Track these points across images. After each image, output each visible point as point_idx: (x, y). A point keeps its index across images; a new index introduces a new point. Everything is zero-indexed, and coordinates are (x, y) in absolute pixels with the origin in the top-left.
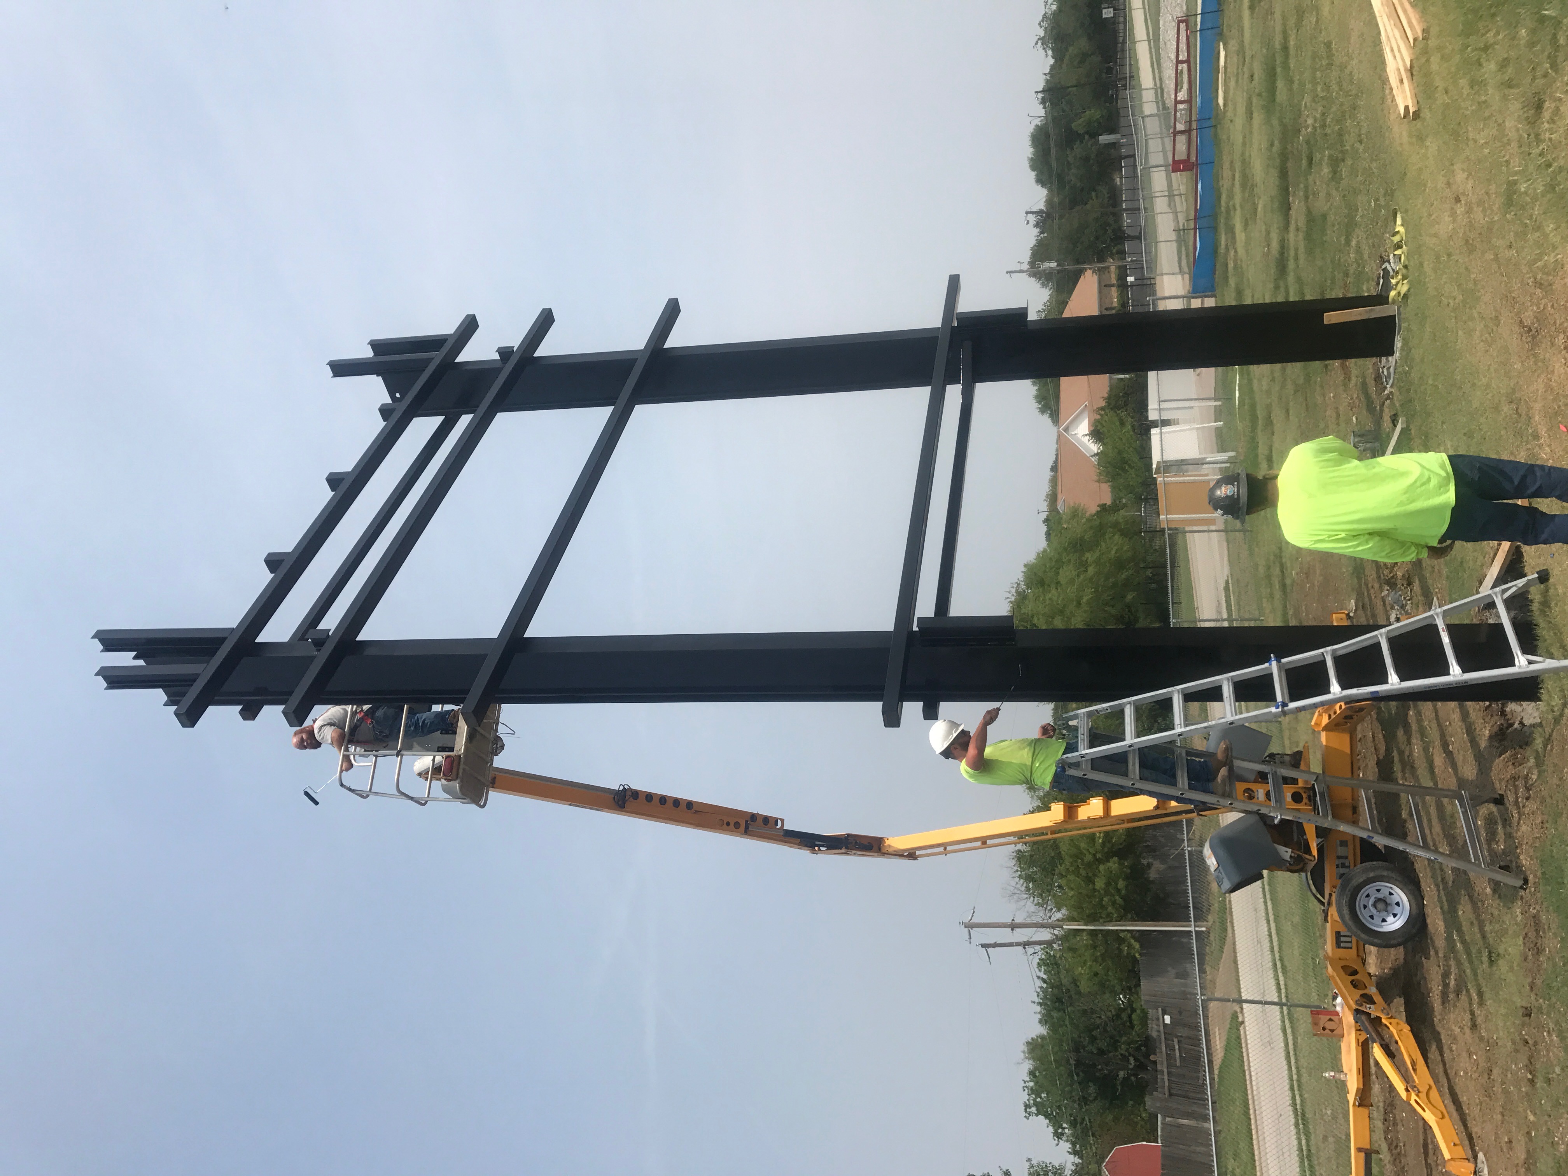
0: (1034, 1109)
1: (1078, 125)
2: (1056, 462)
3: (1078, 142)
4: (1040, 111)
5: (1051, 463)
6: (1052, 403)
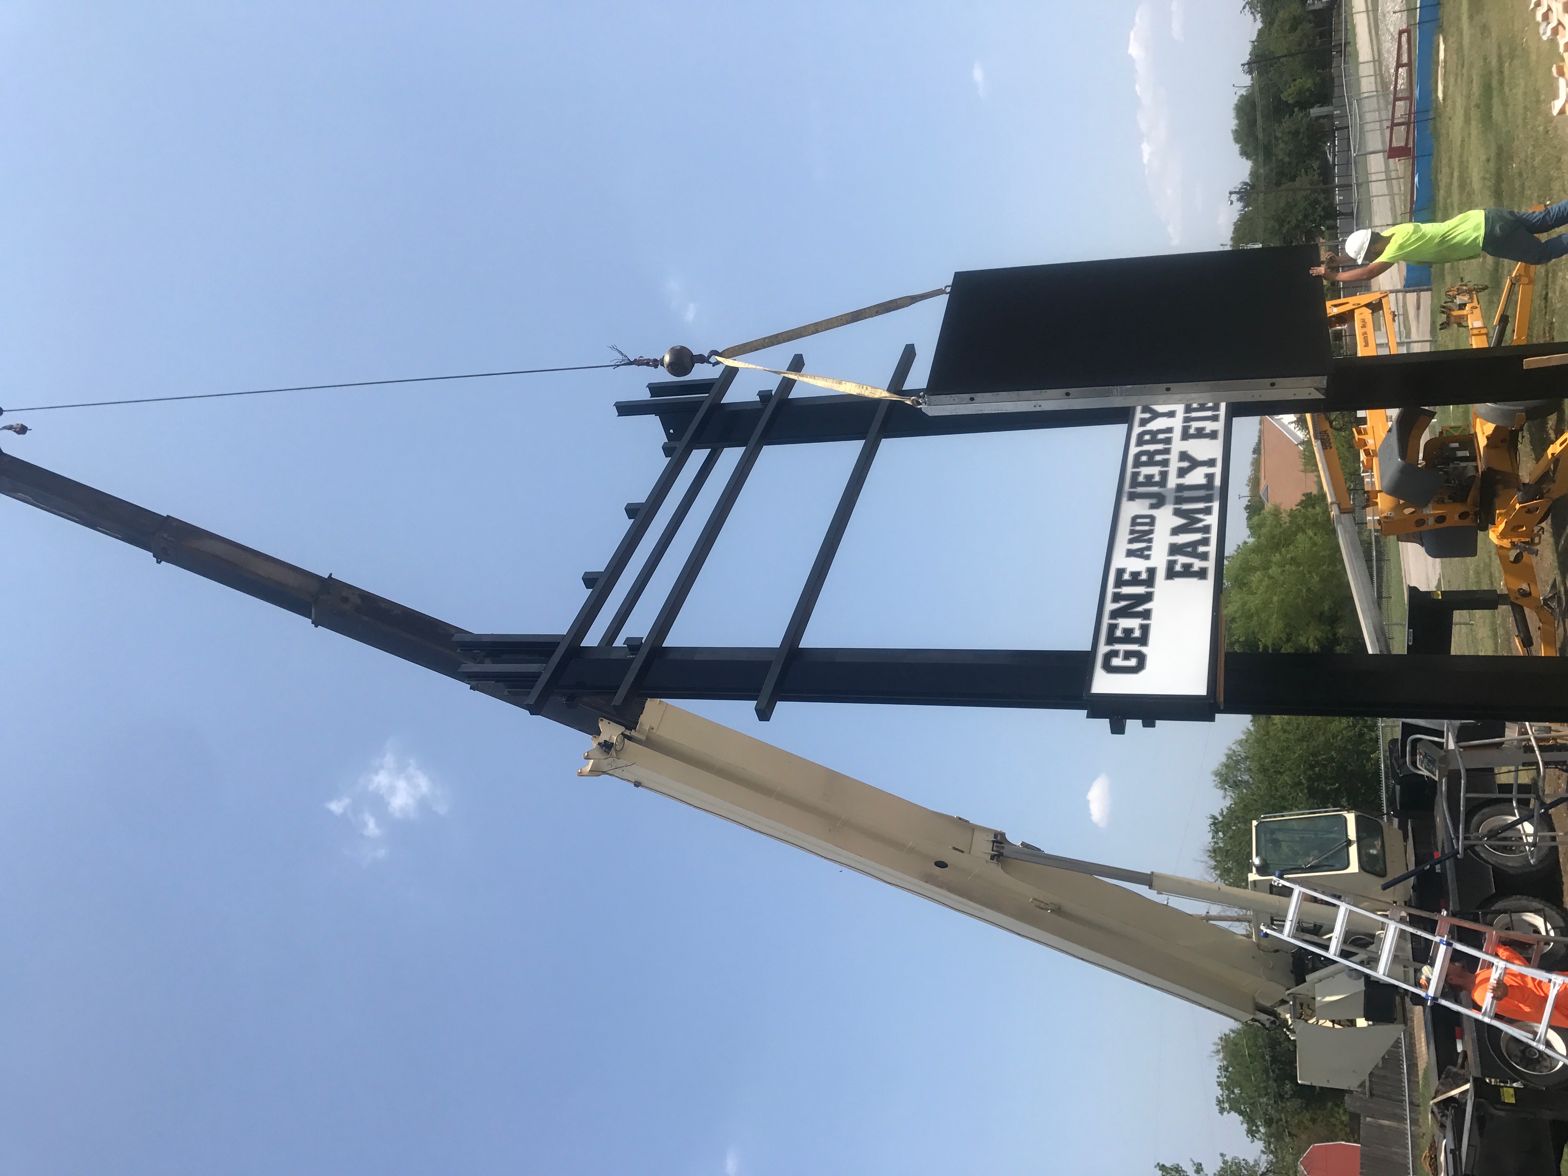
0: (1226, 1105)
1: (1288, 95)
3: (1287, 116)
4: (1247, 80)
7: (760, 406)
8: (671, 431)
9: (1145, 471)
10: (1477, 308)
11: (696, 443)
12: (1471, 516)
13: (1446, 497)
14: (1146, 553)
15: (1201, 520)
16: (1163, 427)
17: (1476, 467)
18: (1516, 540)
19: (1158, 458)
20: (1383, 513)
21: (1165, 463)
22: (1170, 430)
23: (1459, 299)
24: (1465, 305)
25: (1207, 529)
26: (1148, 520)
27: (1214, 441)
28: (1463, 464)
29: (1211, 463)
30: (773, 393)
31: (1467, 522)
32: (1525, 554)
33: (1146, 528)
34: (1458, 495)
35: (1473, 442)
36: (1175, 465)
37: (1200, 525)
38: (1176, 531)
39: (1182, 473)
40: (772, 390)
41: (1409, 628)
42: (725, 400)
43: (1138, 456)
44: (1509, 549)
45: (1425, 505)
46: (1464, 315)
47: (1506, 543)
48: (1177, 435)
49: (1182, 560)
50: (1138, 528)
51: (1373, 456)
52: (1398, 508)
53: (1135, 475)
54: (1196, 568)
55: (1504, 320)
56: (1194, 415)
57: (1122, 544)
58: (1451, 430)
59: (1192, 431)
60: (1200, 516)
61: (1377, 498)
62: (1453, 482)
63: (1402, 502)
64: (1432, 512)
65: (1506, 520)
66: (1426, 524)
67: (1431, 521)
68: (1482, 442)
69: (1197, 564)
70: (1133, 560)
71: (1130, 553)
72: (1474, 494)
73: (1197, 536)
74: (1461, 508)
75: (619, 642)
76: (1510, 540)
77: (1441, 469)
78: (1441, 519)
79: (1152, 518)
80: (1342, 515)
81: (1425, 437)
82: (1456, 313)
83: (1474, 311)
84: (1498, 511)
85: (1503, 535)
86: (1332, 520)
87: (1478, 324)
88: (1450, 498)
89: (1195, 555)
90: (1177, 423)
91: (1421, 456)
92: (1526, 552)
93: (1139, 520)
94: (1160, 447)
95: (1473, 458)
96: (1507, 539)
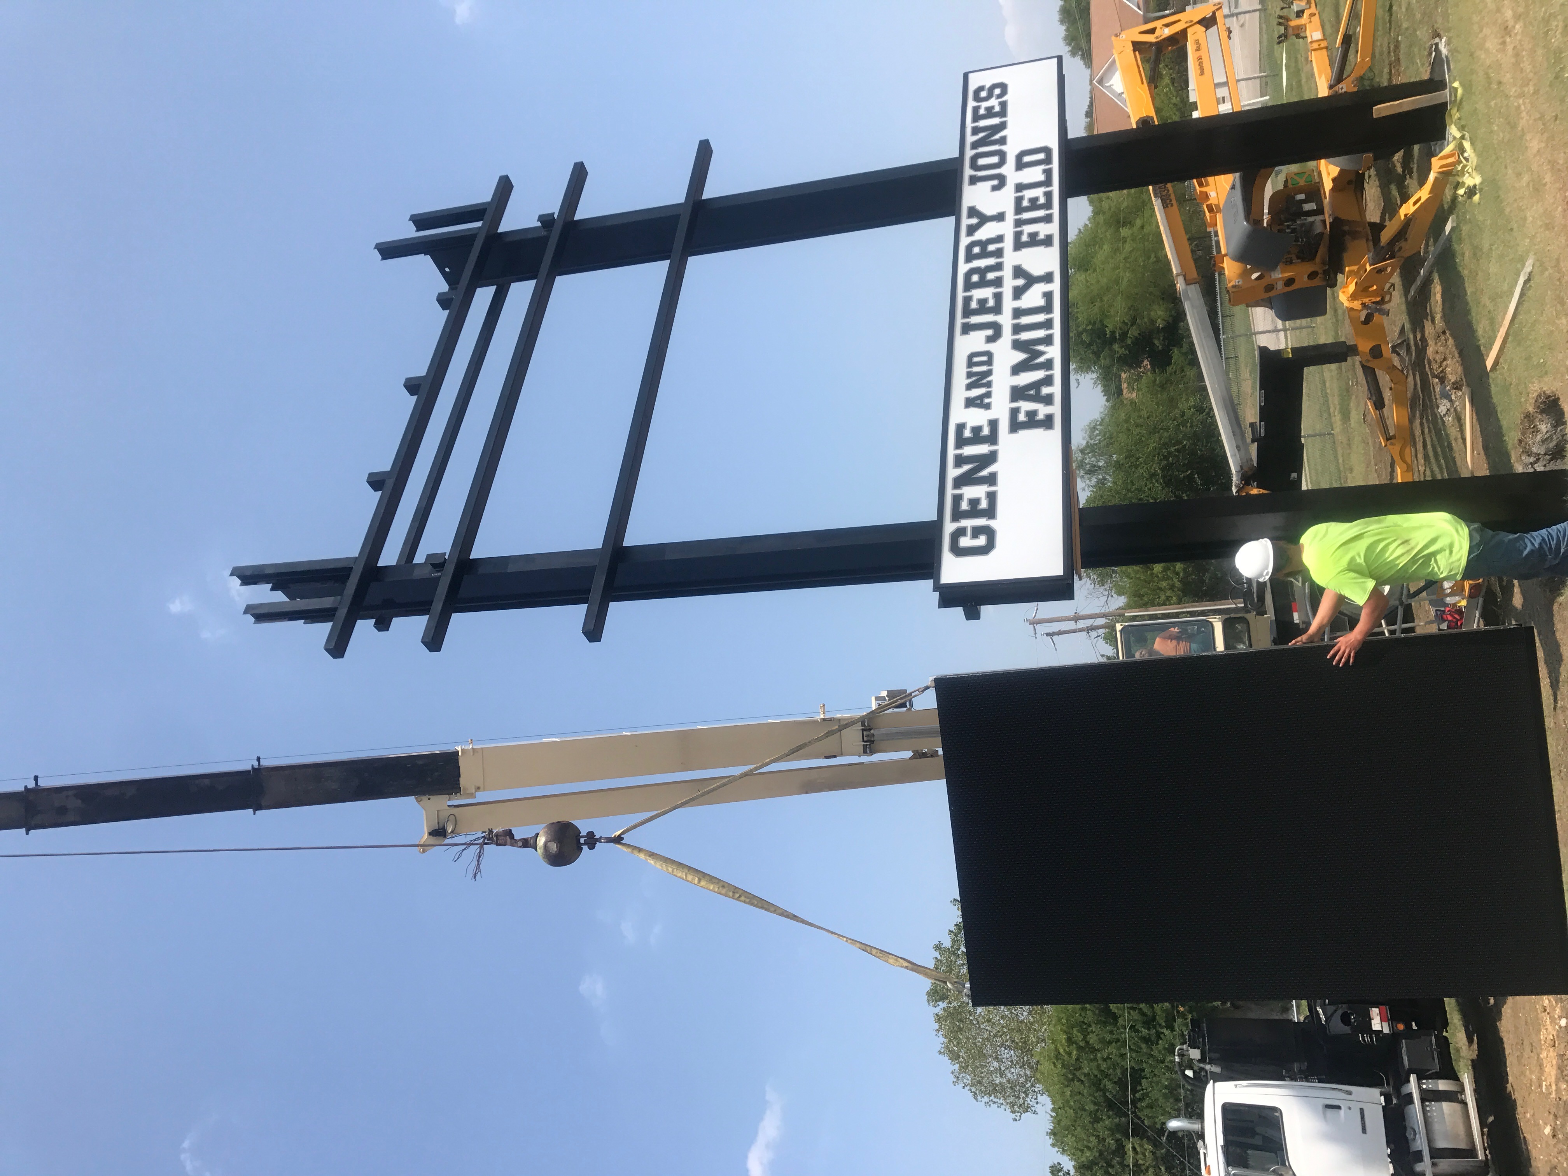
2: (1091, 105)
5: (1085, 108)
6: (1083, 44)
7: (543, 233)
8: (447, 270)
9: (978, 294)
10: (1315, 14)
11: (479, 280)
12: (1319, 275)
13: (1294, 257)
14: (986, 401)
15: (1042, 353)
16: (993, 235)
17: (1324, 222)
18: (1366, 300)
19: (991, 276)
20: (1232, 281)
21: (998, 282)
22: (1000, 239)
23: (1297, 5)
24: (1302, 12)
25: (1048, 365)
26: (985, 358)
27: (1049, 249)
28: (1310, 219)
29: (1048, 278)
30: (556, 217)
31: (1318, 282)
32: (1376, 315)
33: (984, 368)
34: (1306, 254)
35: (1319, 190)
36: (1010, 283)
37: (1041, 359)
38: (1016, 370)
39: (1018, 293)
40: (554, 213)
41: (1260, 390)
42: (502, 229)
43: (968, 275)
44: (1361, 311)
45: (1273, 268)
46: (1302, 25)
47: (1357, 305)
48: (1008, 244)
49: (1026, 406)
50: (976, 369)
51: (1217, 212)
52: (1245, 274)
53: (967, 300)
54: (1041, 416)
55: (1348, 40)
56: (1026, 216)
57: (960, 394)
58: (1296, 177)
59: (1025, 238)
60: (1041, 348)
61: (1223, 262)
62: (1300, 240)
63: (1249, 267)
64: (1280, 276)
65: (1356, 280)
66: (1275, 289)
67: (1280, 286)
68: (1328, 185)
69: (1043, 410)
70: (973, 410)
71: (970, 403)
72: (1322, 251)
73: (1039, 375)
74: (1309, 268)
75: (420, 558)
76: (1360, 302)
77: (1288, 227)
78: (1290, 282)
79: (989, 354)
80: (1188, 286)
81: (1269, 191)
82: (1293, 23)
83: (1313, 18)
84: (1347, 269)
85: (1353, 297)
86: (1178, 292)
87: (1317, 35)
88: (1298, 258)
89: (1038, 398)
90: (1007, 228)
91: (1266, 211)
92: (1377, 313)
93: (976, 359)
94: (991, 261)
95: (1320, 211)
96: (1358, 300)
